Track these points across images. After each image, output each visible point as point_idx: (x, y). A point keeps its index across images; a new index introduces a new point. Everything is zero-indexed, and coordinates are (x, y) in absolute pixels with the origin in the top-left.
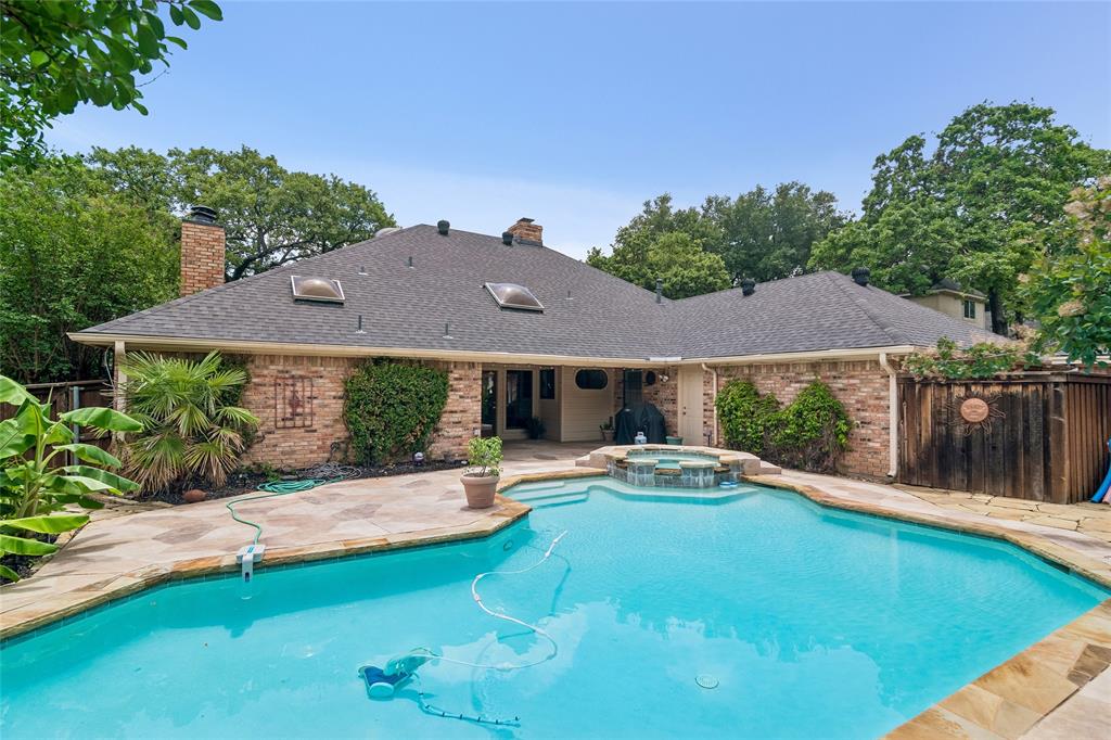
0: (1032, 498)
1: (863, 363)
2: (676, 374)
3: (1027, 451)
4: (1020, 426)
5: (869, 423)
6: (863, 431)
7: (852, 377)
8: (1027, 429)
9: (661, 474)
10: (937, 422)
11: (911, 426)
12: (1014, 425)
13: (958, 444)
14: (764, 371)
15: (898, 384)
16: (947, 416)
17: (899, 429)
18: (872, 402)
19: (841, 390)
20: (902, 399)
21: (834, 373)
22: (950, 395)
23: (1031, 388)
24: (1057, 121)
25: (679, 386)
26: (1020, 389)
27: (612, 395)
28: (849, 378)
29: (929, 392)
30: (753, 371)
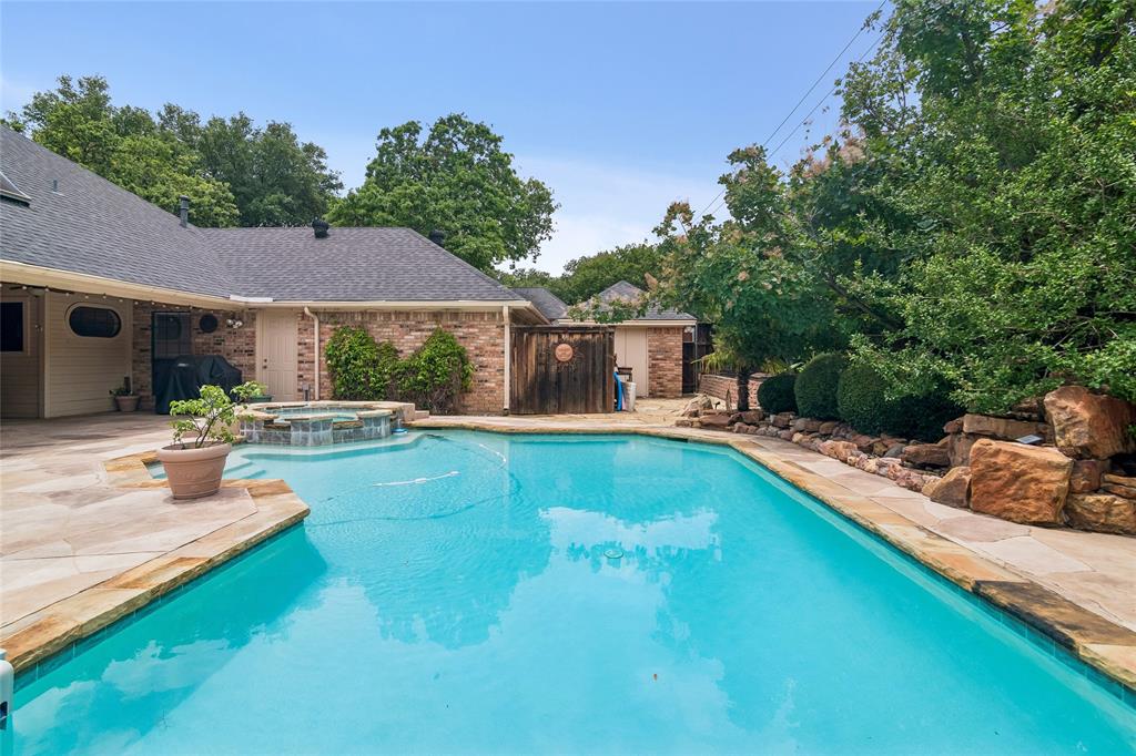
0: (596, 412)
1: (482, 314)
2: (254, 319)
3: (594, 380)
4: (591, 362)
5: (486, 367)
6: (481, 374)
7: (472, 326)
8: (594, 364)
9: (341, 428)
10: (539, 363)
11: (520, 367)
12: (587, 362)
13: (553, 378)
14: (380, 319)
15: (511, 333)
16: (547, 356)
17: (511, 370)
18: (489, 348)
19: (460, 338)
20: (513, 345)
21: (455, 323)
22: (548, 341)
23: (597, 336)
24: (503, 148)
25: (258, 334)
26: (590, 336)
27: (130, 345)
28: (468, 327)
29: (534, 339)
30: (367, 318)
